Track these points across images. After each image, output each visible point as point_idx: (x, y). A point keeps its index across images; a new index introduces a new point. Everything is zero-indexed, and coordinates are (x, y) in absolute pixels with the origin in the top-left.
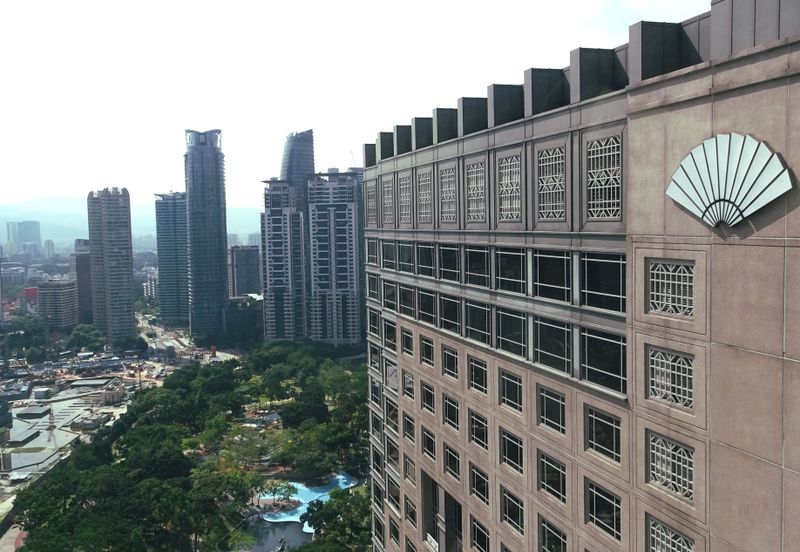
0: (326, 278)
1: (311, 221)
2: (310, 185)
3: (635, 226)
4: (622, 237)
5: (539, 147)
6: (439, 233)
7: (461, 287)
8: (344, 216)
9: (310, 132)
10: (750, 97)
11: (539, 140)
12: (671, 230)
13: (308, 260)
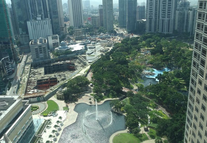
0: (164, 15)
13: (159, 10)
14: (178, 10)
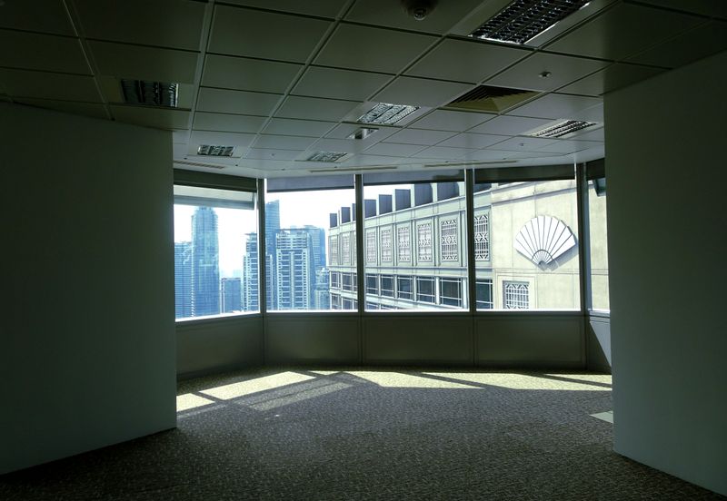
0: (288, 300)
1: (278, 260)
2: (277, 237)
3: (497, 263)
4: (491, 270)
5: (442, 219)
6: (380, 268)
7: (395, 300)
8: (300, 257)
9: (278, 201)
10: (554, 198)
11: (441, 215)
12: (516, 266)
13: (275, 288)
14: (319, 289)
